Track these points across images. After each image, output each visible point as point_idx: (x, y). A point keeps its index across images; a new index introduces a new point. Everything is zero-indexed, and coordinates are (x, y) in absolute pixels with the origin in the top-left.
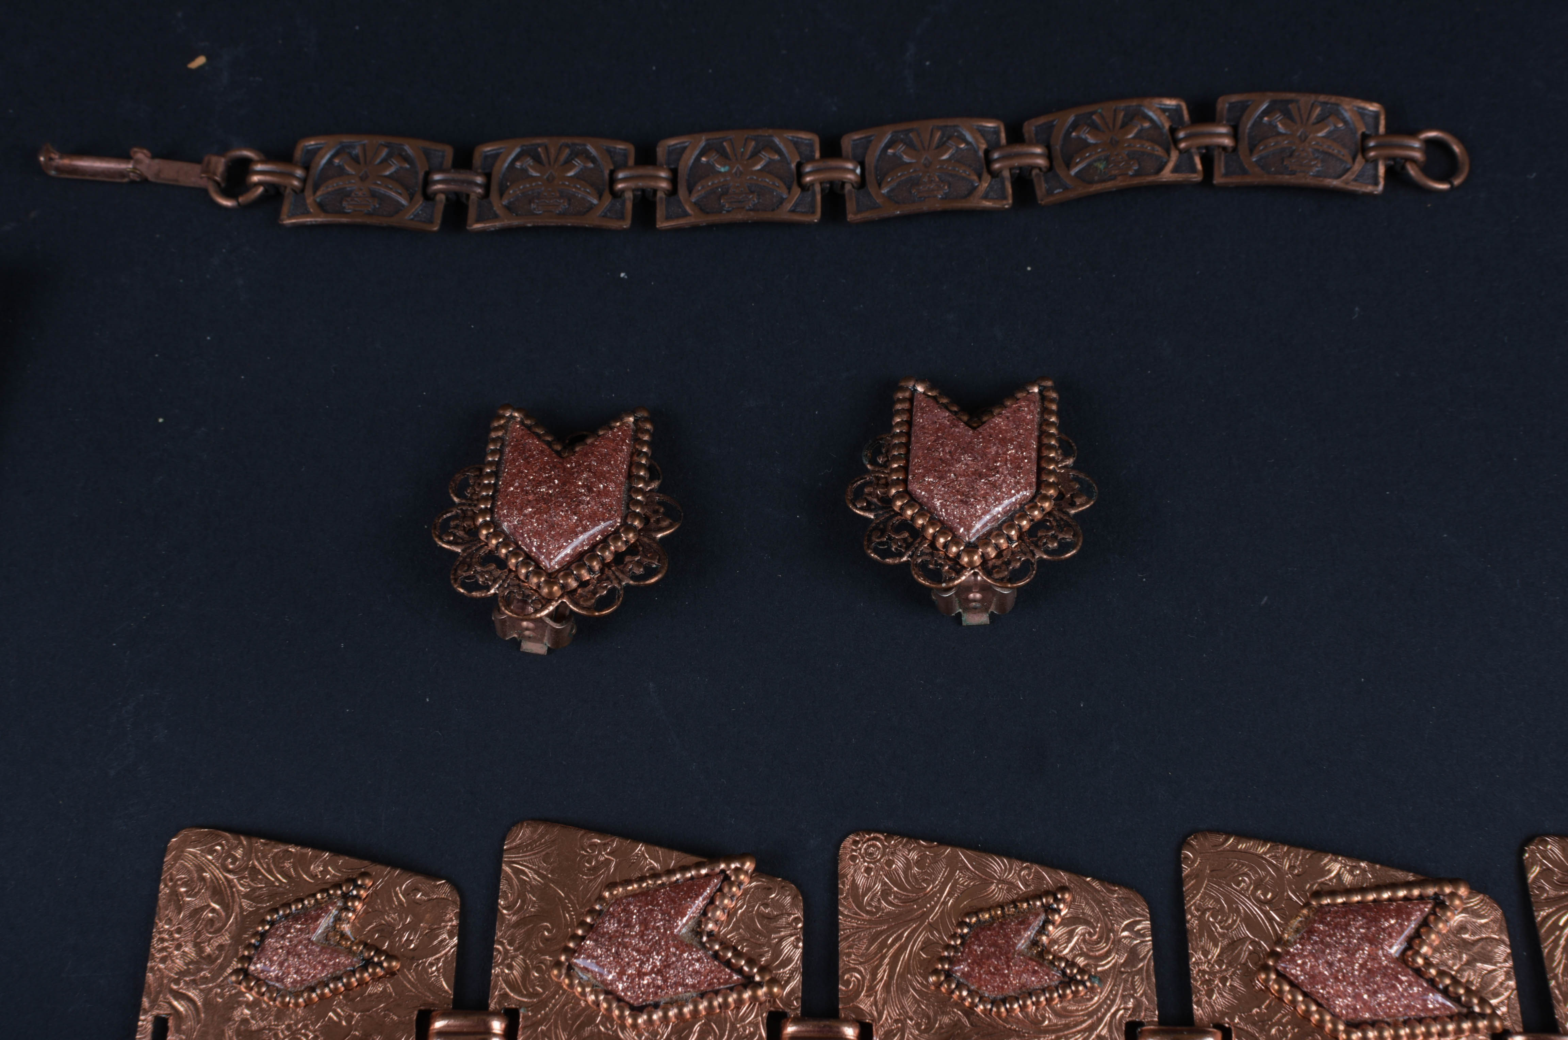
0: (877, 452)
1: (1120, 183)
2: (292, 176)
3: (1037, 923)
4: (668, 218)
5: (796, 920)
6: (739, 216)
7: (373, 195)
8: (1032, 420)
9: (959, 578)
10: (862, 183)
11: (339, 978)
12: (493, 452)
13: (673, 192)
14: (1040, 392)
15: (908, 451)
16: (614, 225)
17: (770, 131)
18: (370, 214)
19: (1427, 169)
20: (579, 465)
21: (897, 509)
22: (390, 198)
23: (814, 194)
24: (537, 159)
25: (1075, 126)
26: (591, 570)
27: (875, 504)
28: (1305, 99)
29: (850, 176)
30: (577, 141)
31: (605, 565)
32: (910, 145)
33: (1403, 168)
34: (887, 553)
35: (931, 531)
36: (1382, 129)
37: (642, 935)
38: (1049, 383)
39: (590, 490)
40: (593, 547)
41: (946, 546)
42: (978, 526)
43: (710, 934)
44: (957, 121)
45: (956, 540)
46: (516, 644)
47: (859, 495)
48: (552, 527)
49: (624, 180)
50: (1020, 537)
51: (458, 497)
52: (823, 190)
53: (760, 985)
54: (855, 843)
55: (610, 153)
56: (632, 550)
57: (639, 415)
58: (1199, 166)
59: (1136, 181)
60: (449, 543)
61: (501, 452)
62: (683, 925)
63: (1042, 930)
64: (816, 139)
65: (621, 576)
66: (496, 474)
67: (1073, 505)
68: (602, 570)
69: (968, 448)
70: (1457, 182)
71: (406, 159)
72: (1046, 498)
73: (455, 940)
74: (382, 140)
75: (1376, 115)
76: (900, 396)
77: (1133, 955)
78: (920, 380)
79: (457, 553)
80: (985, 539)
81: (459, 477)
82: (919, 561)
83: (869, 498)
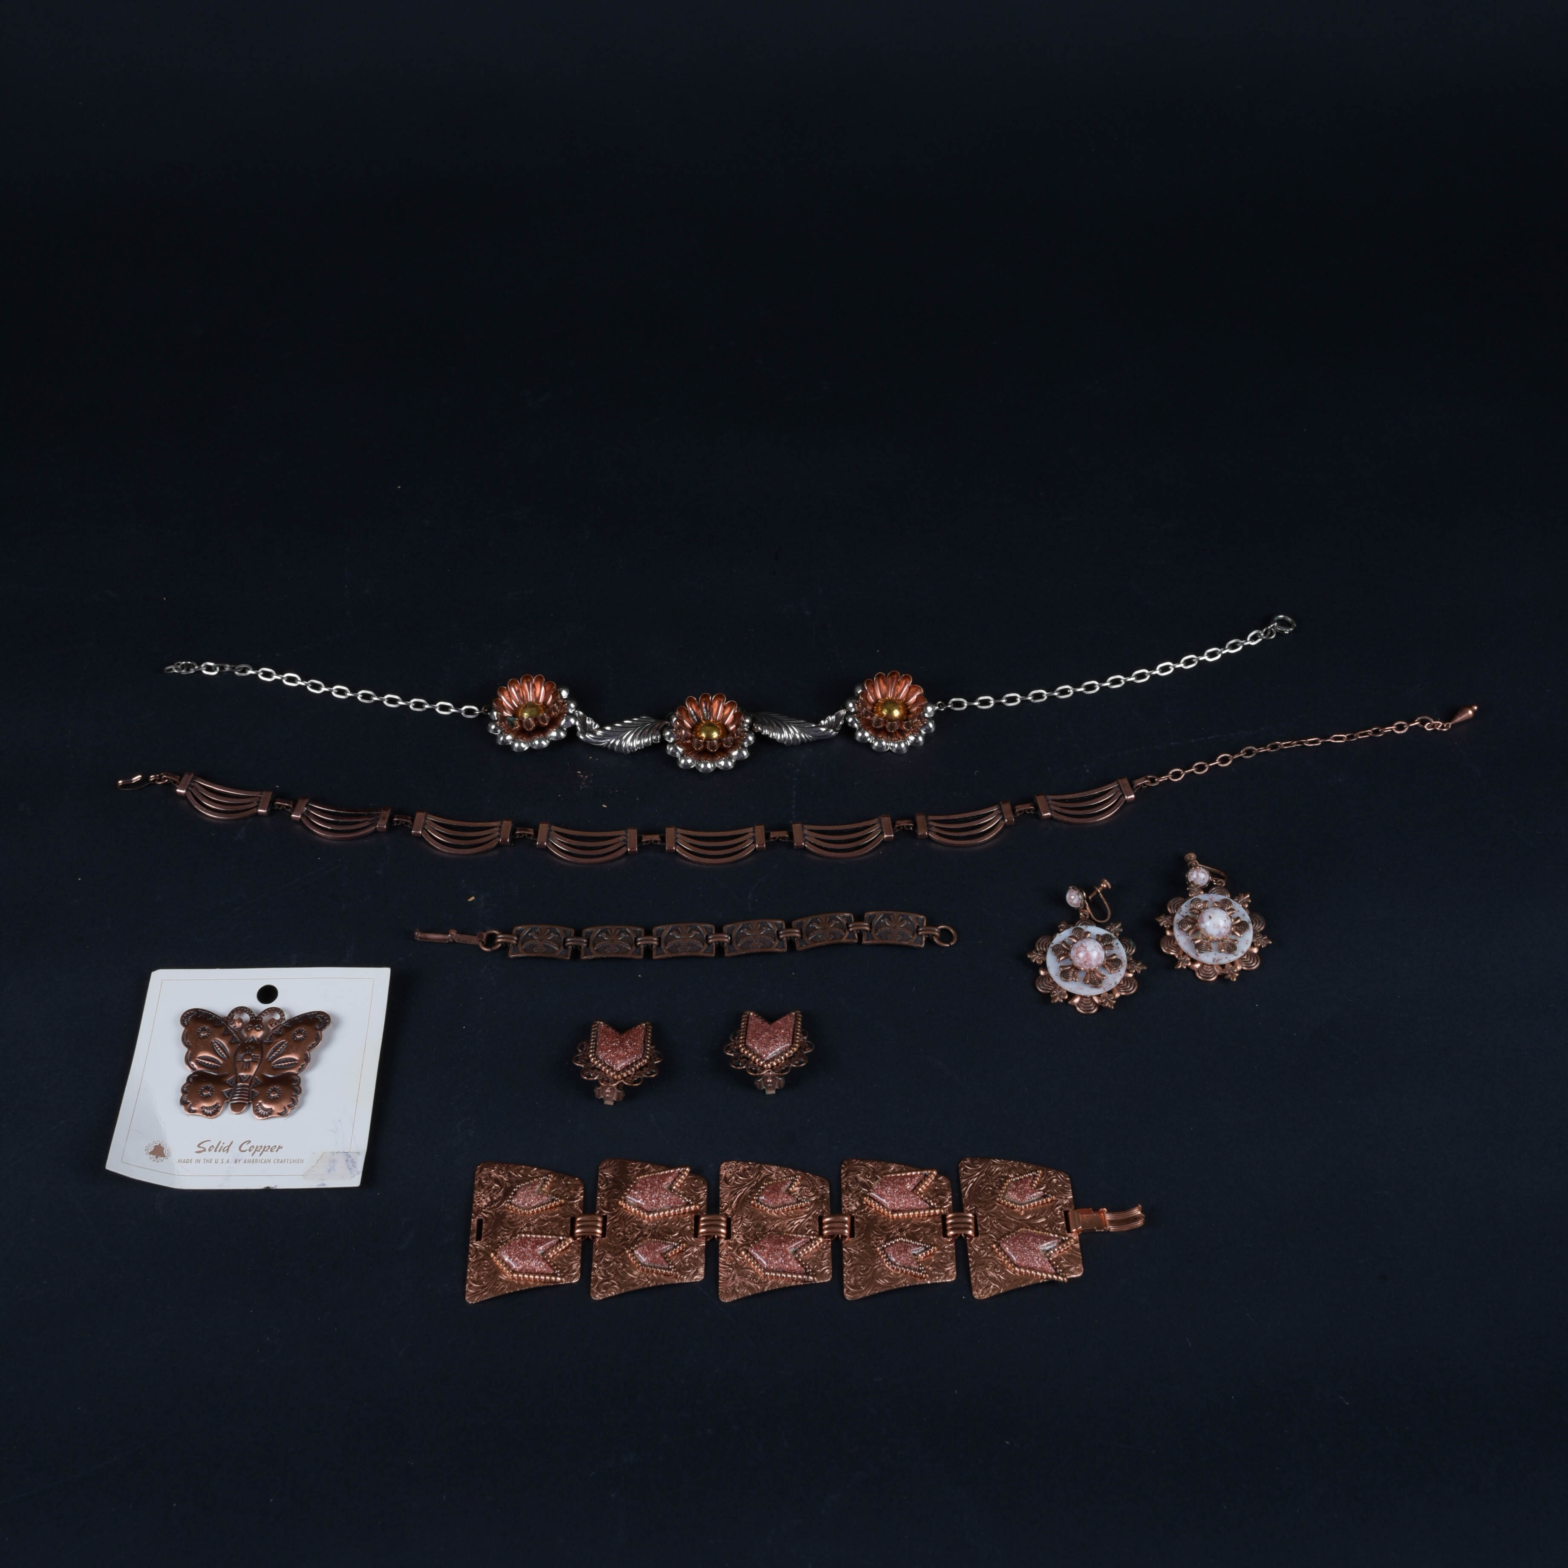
0: (735, 1035)
1: (827, 942)
2: (513, 939)
3: (789, 1184)
4: (657, 955)
5: (705, 1189)
6: (684, 954)
7: (545, 946)
8: (791, 1023)
9: (763, 1072)
10: (731, 942)
11: (544, 1204)
12: (594, 1035)
13: (659, 945)
14: (795, 1015)
15: (746, 1033)
16: (637, 957)
17: (696, 924)
18: (544, 953)
19: (941, 939)
20: (626, 1037)
21: (742, 1052)
22: (551, 947)
23: (712, 946)
24: (607, 933)
25: (811, 923)
26: (632, 1071)
27: (734, 1051)
28: (896, 914)
29: (727, 940)
30: (622, 927)
31: (636, 1070)
32: (749, 929)
33: (932, 938)
34: (737, 1066)
35: (753, 1057)
36: (925, 924)
37: (651, 1188)
38: (799, 1012)
39: (631, 1045)
40: (632, 1064)
41: (759, 1062)
42: (770, 1054)
43: (674, 1190)
44: (767, 920)
45: (762, 1060)
46: (602, 1100)
47: (728, 1048)
48: (618, 1055)
49: (640, 941)
50: (786, 1059)
51: (581, 1050)
52: (716, 945)
53: (692, 1205)
54: (726, 1165)
55: (635, 931)
56: (646, 1065)
57: (647, 1023)
58: (857, 937)
59: (832, 942)
60: (579, 1064)
61: (597, 1034)
62: (665, 1185)
63: (790, 1186)
64: (713, 927)
65: (642, 1074)
66: (595, 1041)
67: (805, 1050)
68: (635, 1072)
69: (767, 1030)
70: (952, 944)
71: (557, 933)
72: (795, 1047)
73: (582, 1197)
74: (547, 927)
75: (923, 920)
76: (744, 1016)
77: (823, 1196)
78: (751, 1011)
79: (582, 1067)
80: (772, 1059)
81: (580, 1044)
82: (749, 1067)
83: (732, 1049)
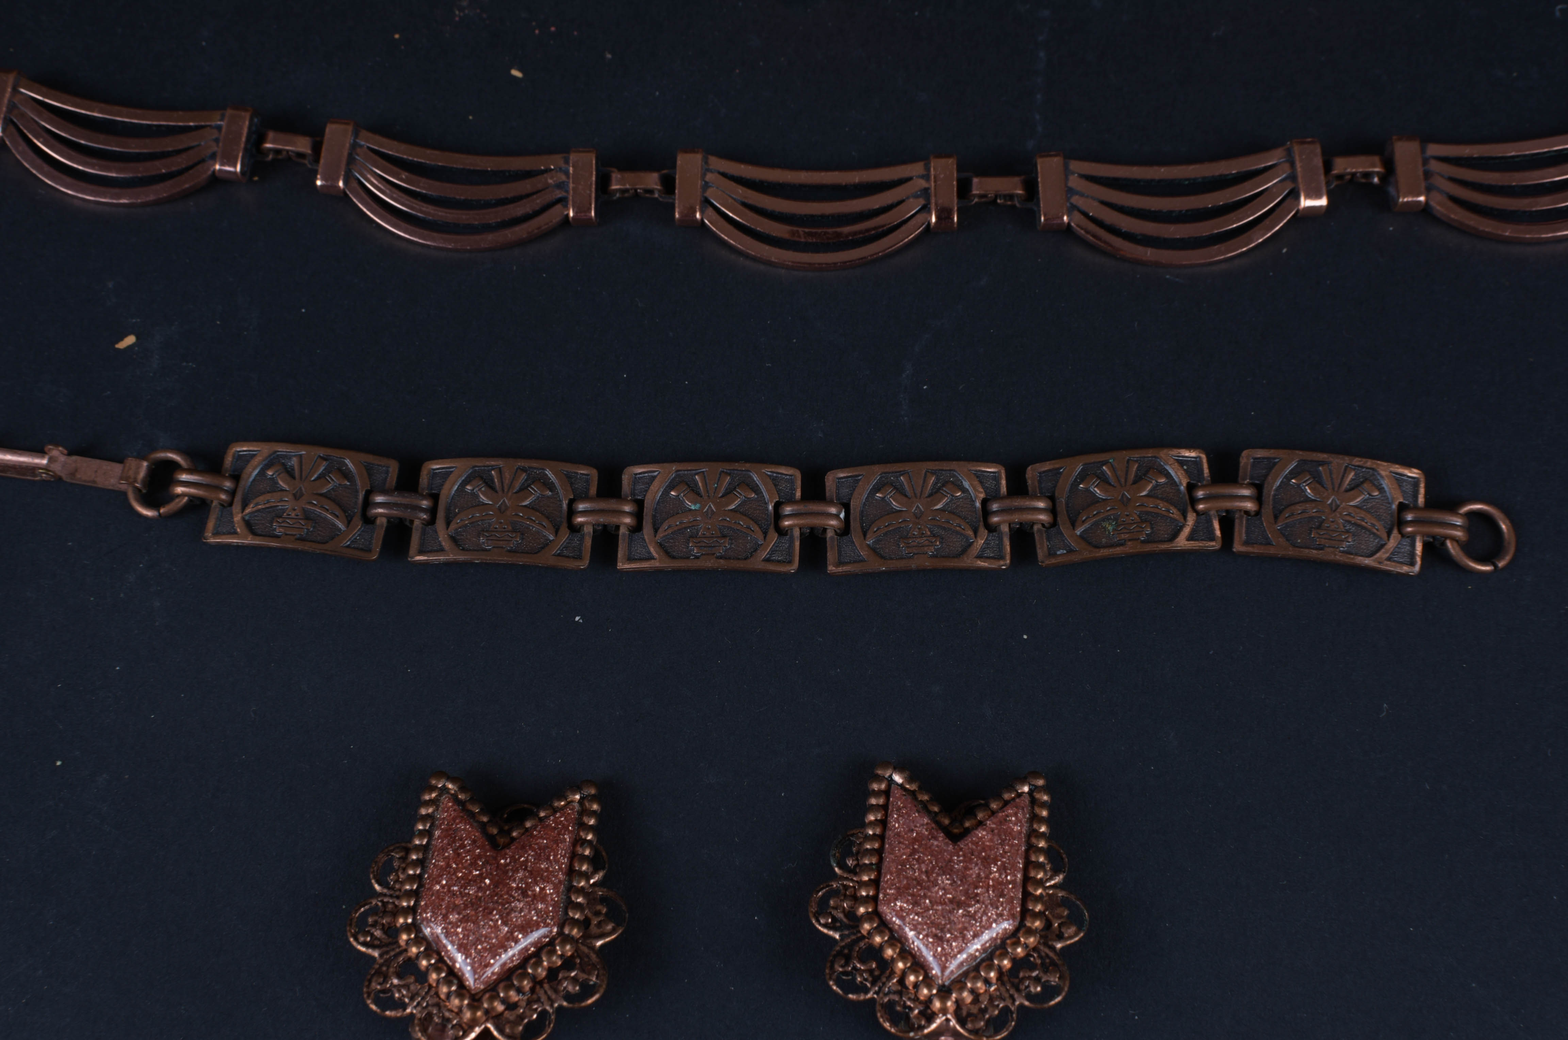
0: (847, 852)
1: (1129, 548)
2: (219, 488)
4: (630, 559)
6: (709, 563)
7: (308, 516)
8: (1020, 832)
9: (929, 1026)
10: (845, 531)
12: (422, 834)
13: (637, 528)
14: (1030, 793)
15: (881, 860)
16: (572, 564)
17: (748, 465)
18: (302, 539)
19: (1467, 548)
21: (864, 932)
22: (325, 519)
23: (792, 538)
24: (490, 484)
25: (1083, 477)
26: (519, 990)
27: (841, 921)
28: (1338, 462)
29: (833, 522)
30: (535, 464)
31: (537, 983)
32: (900, 490)
33: (1443, 544)
34: (850, 986)
35: (901, 965)
36: (1421, 500)
38: (1041, 782)
39: (524, 893)
40: (524, 962)
41: (916, 985)
42: (954, 965)
44: (954, 465)
45: (928, 980)
47: (823, 909)
48: (479, 939)
49: (584, 513)
50: (1000, 979)
51: (380, 884)
52: (801, 534)
55: (570, 478)
56: (568, 963)
57: (586, 791)
58: (1218, 533)
59: (1149, 548)
60: (365, 944)
61: (428, 833)
64: (798, 475)
65: (553, 996)
66: (421, 863)
67: (1060, 937)
68: (533, 990)
69: (947, 869)
70: (1501, 564)
71: (346, 474)
72: (1030, 932)
74: (322, 452)
75: (1415, 483)
76: (875, 787)
78: (898, 769)
79: (374, 958)
80: (960, 981)
81: (382, 858)
82: (886, 1000)
83: (834, 912)
